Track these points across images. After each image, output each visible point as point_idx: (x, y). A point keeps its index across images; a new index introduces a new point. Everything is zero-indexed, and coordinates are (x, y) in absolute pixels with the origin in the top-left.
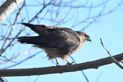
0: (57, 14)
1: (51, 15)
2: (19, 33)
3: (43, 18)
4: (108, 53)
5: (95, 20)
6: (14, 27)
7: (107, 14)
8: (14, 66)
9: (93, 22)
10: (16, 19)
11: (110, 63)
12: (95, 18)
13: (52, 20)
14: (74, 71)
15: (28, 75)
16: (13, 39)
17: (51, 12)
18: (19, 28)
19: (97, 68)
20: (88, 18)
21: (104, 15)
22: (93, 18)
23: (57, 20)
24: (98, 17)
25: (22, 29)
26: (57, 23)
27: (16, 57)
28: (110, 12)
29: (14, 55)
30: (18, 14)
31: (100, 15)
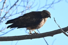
0: (28, 2)
1: (24, 3)
2: (6, 15)
3: (19, 5)
4: (59, 26)
5: (50, 6)
6: (2, 11)
7: (57, 2)
8: (3, 35)
9: (49, 7)
10: (3, 6)
11: (60, 33)
12: (50, 5)
13: (24, 6)
14: (39, 38)
15: (12, 40)
16: (2, 18)
17: (24, 1)
18: (5, 11)
19: (52, 36)
20: (46, 5)
21: (55, 3)
22: (49, 5)
23: (27, 6)
24: (51, 4)
25: (7, 12)
26: (28, 8)
27: (4, 29)
28: (59, 1)
29: (3, 28)
30: (4, 3)
31: (53, 3)
